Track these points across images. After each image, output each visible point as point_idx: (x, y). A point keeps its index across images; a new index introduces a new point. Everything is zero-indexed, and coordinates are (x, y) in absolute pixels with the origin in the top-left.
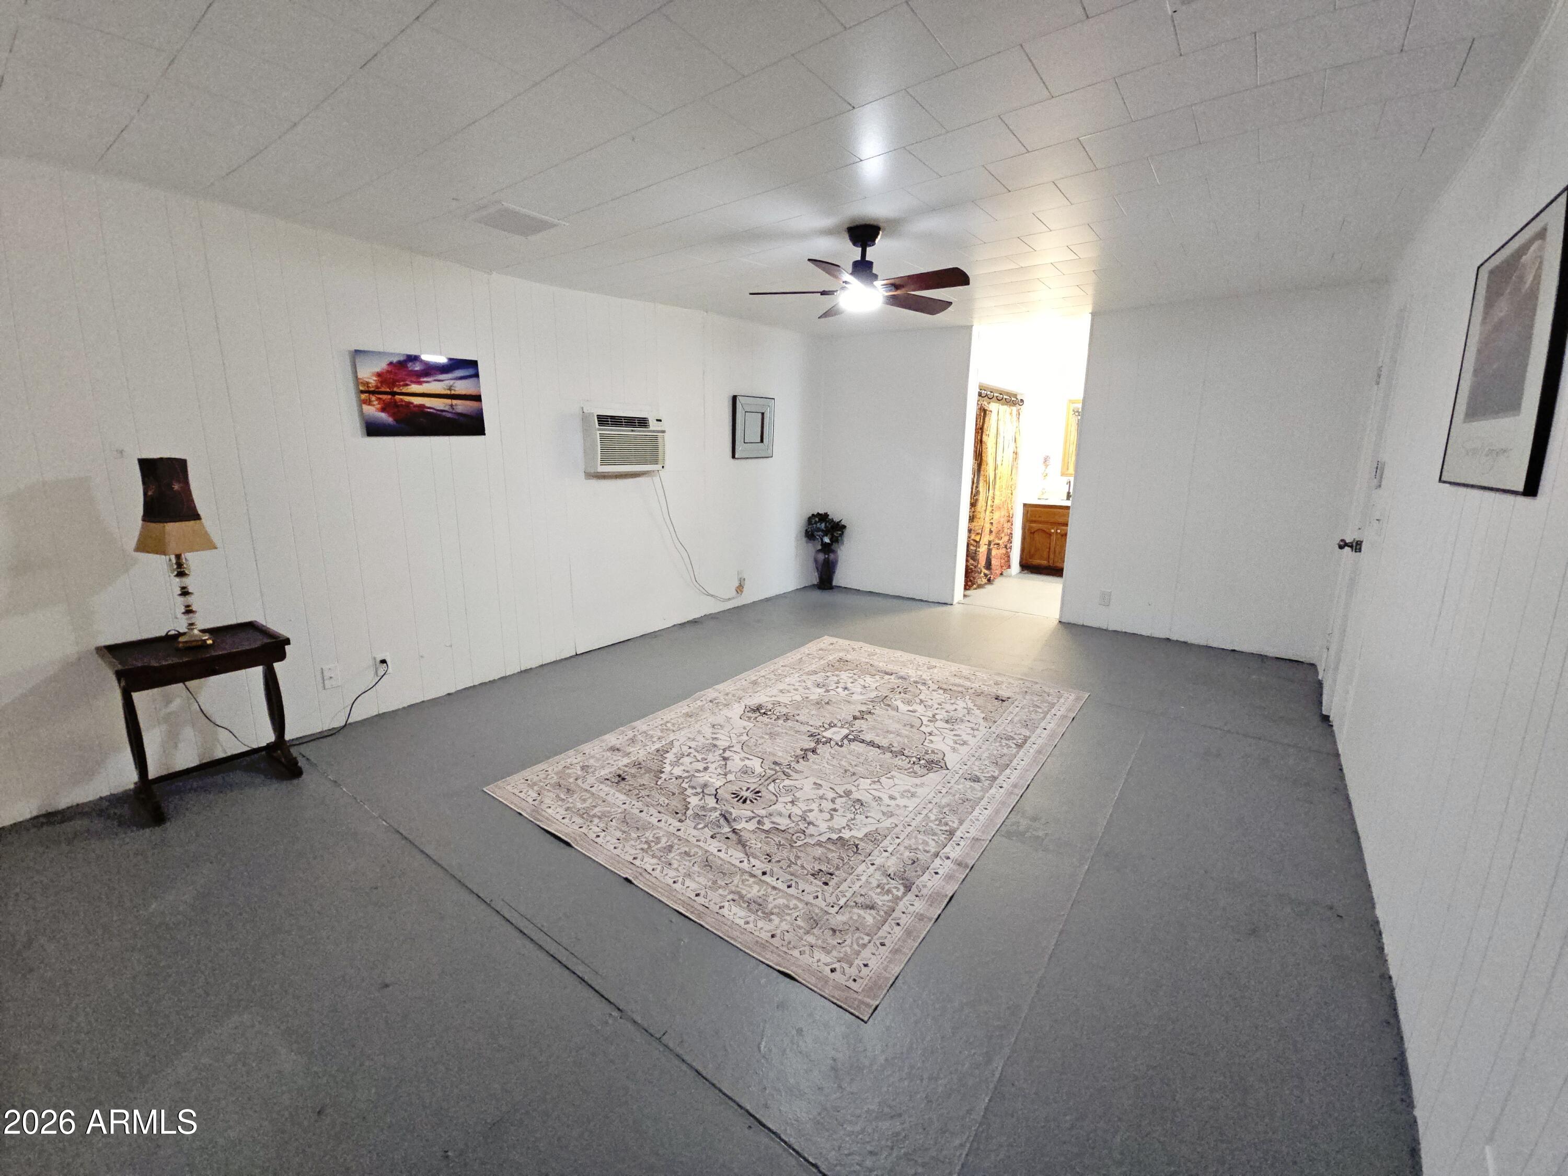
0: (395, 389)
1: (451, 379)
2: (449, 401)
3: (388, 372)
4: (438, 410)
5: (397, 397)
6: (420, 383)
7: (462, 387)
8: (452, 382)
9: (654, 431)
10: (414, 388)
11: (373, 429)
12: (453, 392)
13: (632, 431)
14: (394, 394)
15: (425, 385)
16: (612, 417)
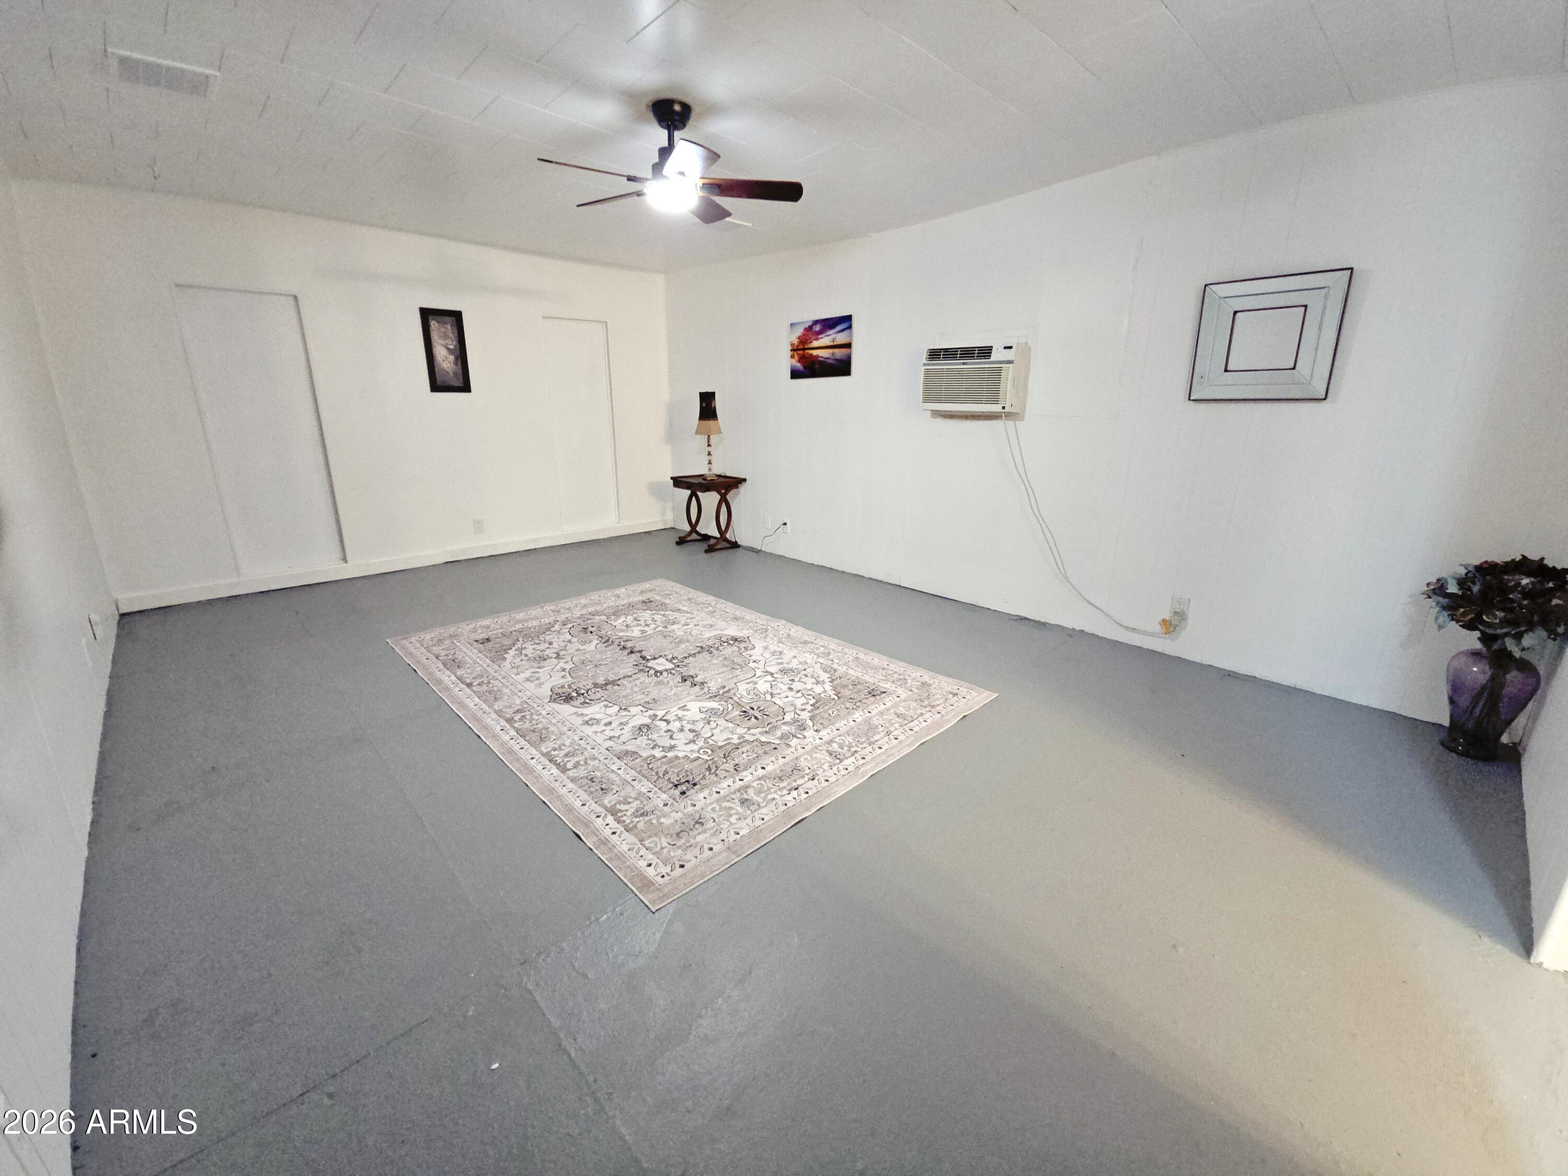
0: (806, 347)
1: (834, 334)
2: (831, 351)
3: (804, 335)
4: (825, 358)
5: (807, 351)
6: (817, 339)
7: (841, 338)
8: (834, 336)
9: (996, 362)
10: (815, 344)
11: (795, 374)
12: (835, 343)
13: (964, 364)
14: (804, 349)
15: (820, 340)
16: (946, 350)
